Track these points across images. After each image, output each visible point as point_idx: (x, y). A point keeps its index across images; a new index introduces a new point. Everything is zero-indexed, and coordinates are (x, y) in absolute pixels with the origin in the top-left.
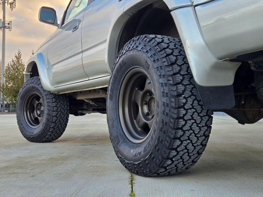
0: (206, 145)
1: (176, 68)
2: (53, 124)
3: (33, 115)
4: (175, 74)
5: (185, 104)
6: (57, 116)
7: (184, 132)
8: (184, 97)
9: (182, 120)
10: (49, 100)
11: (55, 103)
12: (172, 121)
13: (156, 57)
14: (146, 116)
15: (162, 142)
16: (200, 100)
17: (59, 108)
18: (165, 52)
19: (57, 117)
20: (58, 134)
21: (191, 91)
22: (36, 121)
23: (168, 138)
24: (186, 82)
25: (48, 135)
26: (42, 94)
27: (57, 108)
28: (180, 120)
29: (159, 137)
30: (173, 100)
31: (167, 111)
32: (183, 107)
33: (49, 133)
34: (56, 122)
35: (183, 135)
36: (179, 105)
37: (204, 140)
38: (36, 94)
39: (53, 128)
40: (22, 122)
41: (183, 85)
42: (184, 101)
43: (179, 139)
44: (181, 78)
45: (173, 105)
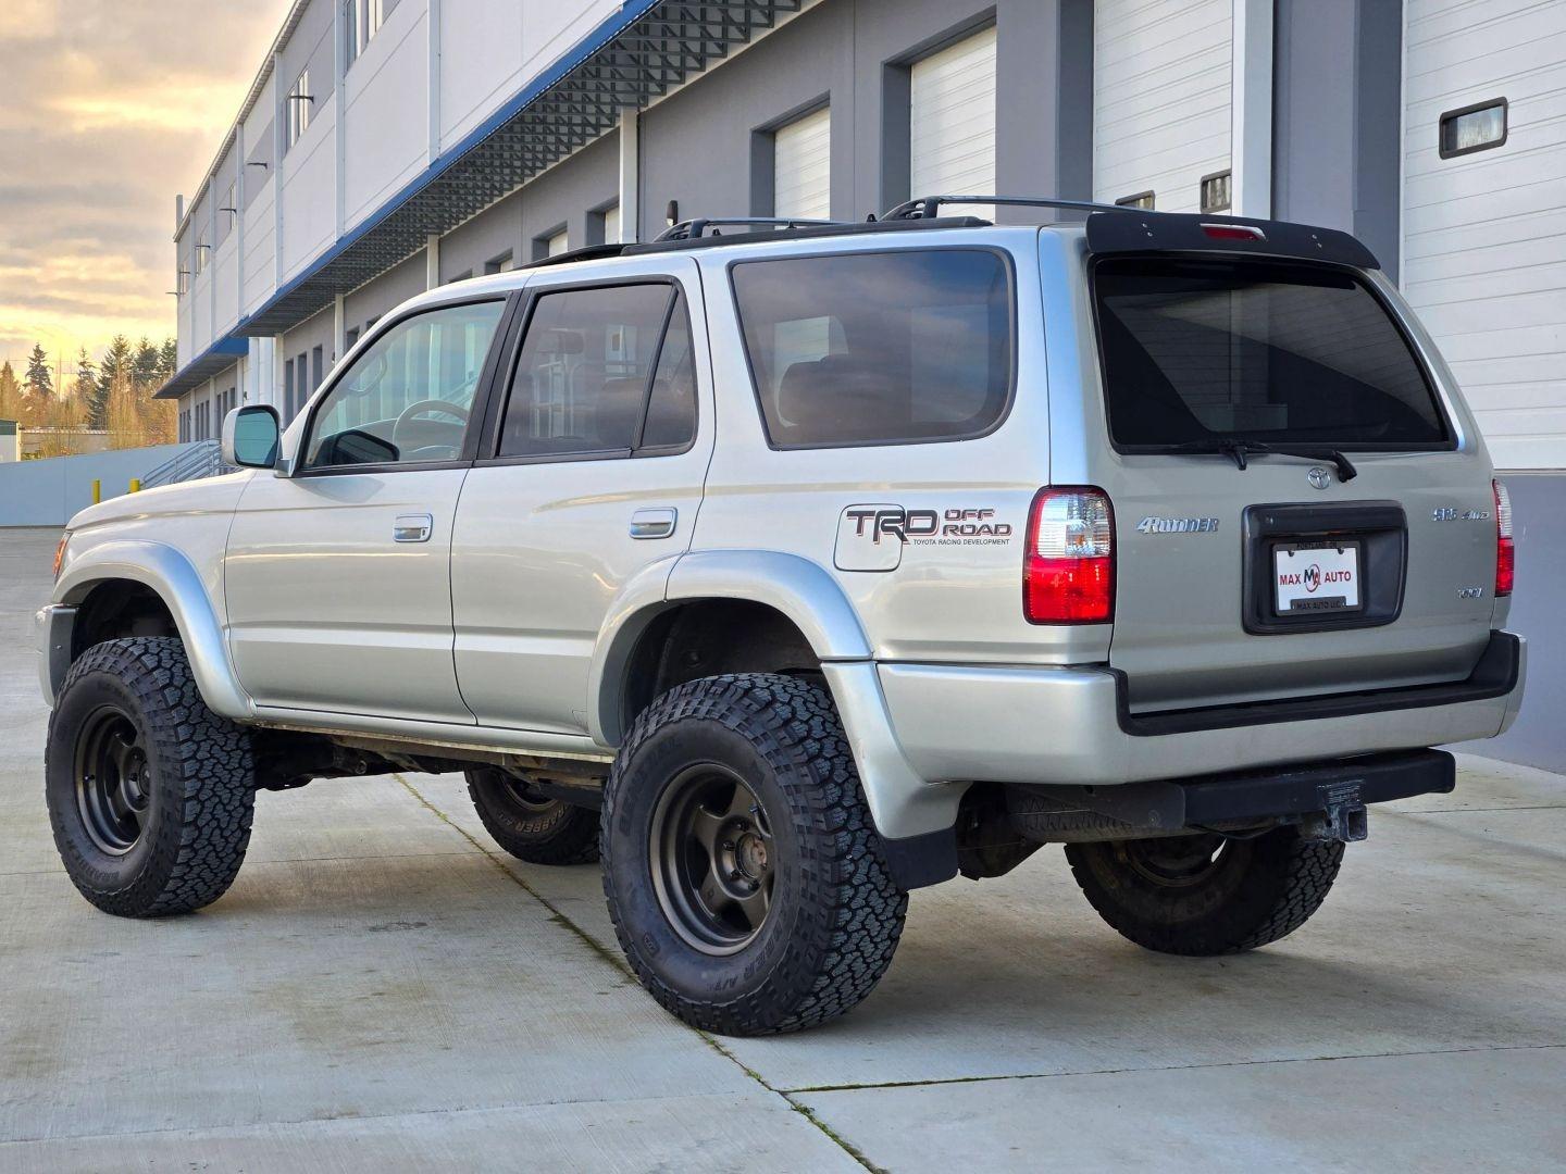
0: (891, 958)
1: (833, 792)
2: (188, 829)
3: (114, 802)
4: (831, 807)
5: (852, 875)
6: (203, 797)
7: (849, 935)
8: (852, 860)
9: (846, 910)
10: (162, 736)
11: (190, 743)
12: (824, 912)
13: (784, 761)
14: (730, 881)
15: (797, 958)
16: (884, 863)
17: (208, 765)
18: (806, 750)
19: (202, 803)
20: (216, 874)
21: (865, 845)
22: (128, 828)
23: (812, 950)
24: (854, 824)
25: (174, 878)
26: (135, 712)
27: (197, 766)
28: (842, 911)
29: (791, 946)
30: (828, 867)
31: (813, 889)
32: (849, 882)
33: (176, 872)
34: (201, 823)
35: (846, 942)
36: (840, 877)
37: (889, 947)
38: (119, 714)
39: (190, 846)
40: (71, 837)
41: (849, 831)
42: (851, 868)
43: (838, 950)
44: (844, 815)
45: (827, 877)
